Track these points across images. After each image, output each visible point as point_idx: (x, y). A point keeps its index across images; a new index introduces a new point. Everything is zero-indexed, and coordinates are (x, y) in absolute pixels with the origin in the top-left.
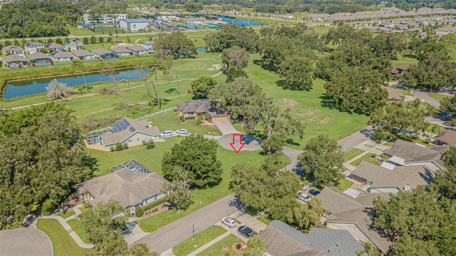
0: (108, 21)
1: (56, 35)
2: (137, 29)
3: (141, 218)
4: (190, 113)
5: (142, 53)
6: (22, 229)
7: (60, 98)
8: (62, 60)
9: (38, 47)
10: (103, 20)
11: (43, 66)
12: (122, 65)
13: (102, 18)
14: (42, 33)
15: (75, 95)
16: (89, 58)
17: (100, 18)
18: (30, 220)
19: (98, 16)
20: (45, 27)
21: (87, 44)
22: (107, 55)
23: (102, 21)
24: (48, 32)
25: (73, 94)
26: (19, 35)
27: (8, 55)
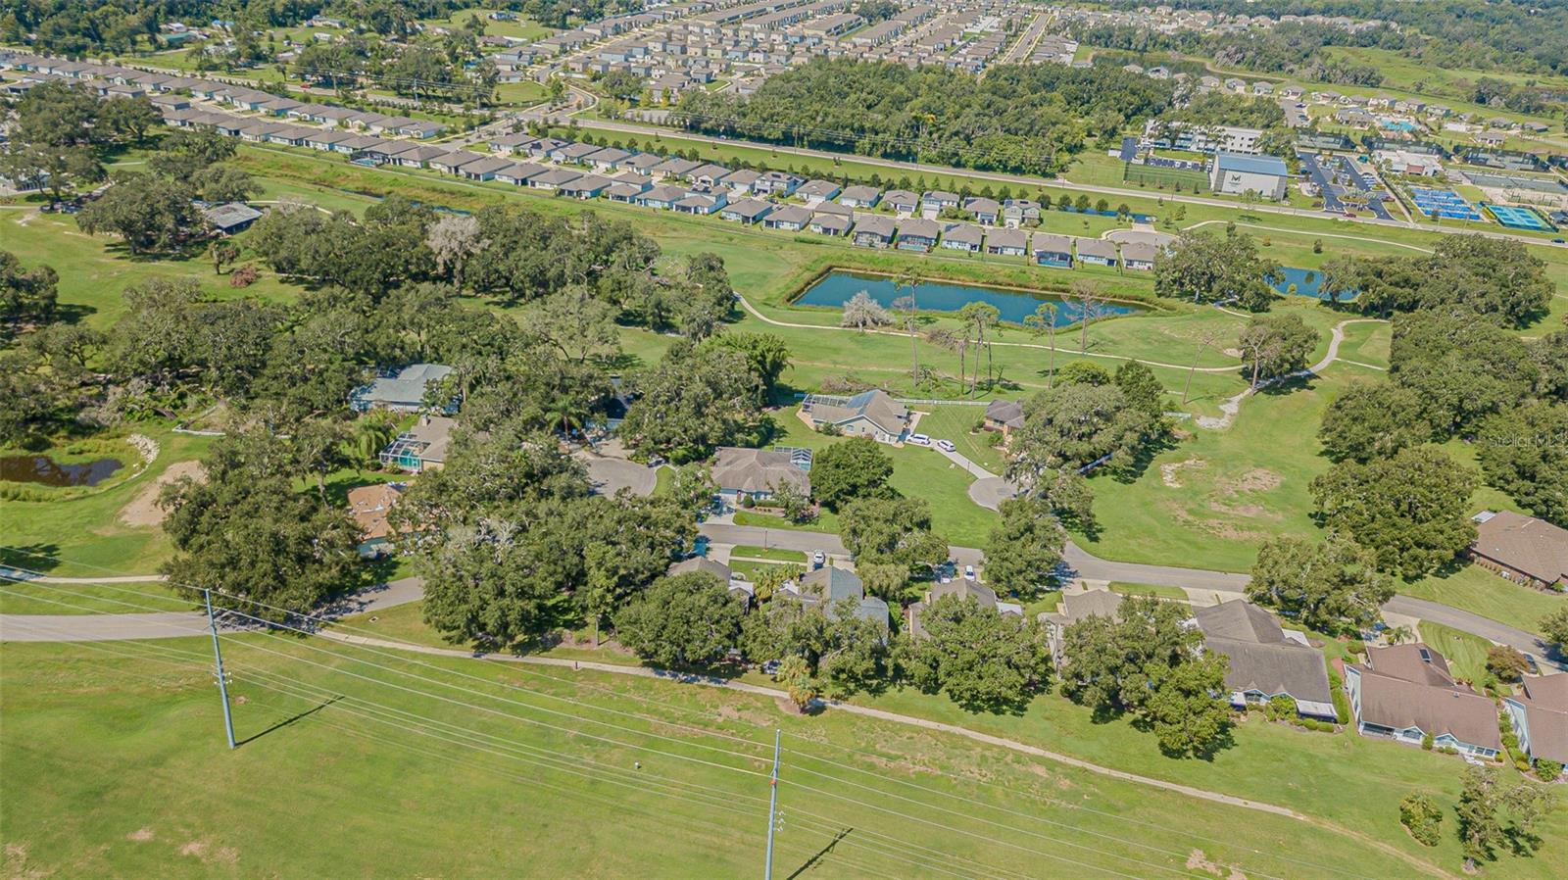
0: (1202, 145)
1: (1029, 172)
2: (1240, 189)
3: (746, 510)
4: (996, 421)
5: (1141, 267)
6: (645, 467)
7: (857, 326)
8: (955, 245)
9: (945, 203)
10: (1190, 140)
11: (909, 251)
12: (1061, 286)
13: (1190, 136)
14: (1000, 161)
15: (890, 328)
16: (1011, 252)
17: (1182, 135)
18: (658, 463)
19: (1178, 131)
20: (1011, 149)
21: (1065, 210)
22: (1052, 254)
23: (1187, 143)
24: (1012, 164)
25: (885, 324)
26: (953, 161)
27: (886, 210)
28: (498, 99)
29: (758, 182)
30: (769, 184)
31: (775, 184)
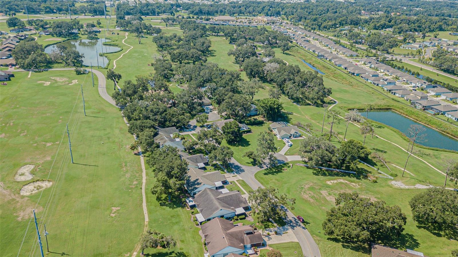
27: (454, 102)
28: (393, 52)
29: (417, 83)
30: (420, 84)
31: (423, 85)
